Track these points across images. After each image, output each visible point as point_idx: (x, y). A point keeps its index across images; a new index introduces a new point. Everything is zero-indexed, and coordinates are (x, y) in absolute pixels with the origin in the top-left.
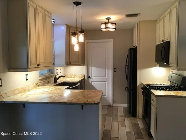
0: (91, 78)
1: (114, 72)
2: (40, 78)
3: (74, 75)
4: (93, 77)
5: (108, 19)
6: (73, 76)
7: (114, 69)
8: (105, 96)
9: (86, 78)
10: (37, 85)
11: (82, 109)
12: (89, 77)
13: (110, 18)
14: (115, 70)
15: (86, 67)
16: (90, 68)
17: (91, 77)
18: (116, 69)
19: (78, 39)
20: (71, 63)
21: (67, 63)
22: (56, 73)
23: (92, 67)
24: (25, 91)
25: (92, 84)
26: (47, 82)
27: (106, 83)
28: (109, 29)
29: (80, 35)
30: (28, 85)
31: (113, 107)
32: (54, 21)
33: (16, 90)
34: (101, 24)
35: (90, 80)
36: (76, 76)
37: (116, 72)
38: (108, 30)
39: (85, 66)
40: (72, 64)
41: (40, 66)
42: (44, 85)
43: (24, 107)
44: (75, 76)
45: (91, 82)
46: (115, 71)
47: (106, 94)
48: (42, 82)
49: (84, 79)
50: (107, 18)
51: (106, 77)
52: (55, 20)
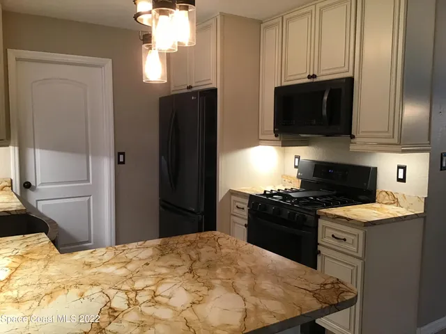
0: (34, 189)
1: (119, 163)
4: (42, 184)
7: (120, 154)
8: (88, 242)
9: (17, 189)
12: (28, 185)
14: (121, 156)
15: (16, 148)
16: (31, 151)
17: (33, 184)
18: (123, 154)
23: (38, 151)
25: (40, 209)
27: (89, 201)
35: (33, 197)
37: (123, 163)
39: (12, 148)
45: (34, 205)
46: (121, 160)
51: (88, 181)
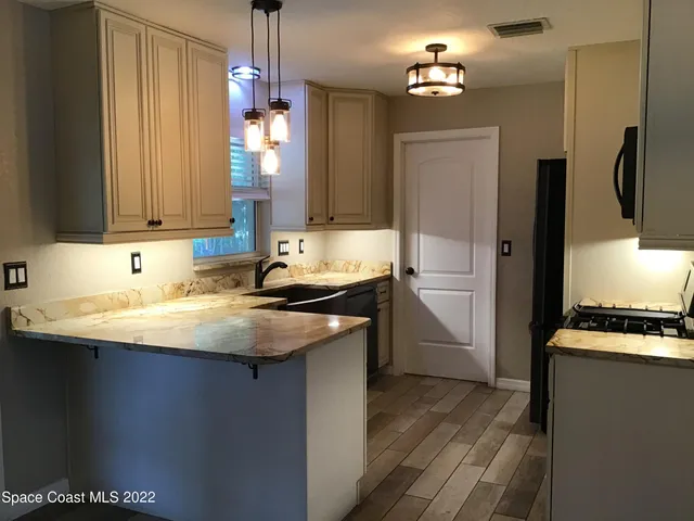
0: (416, 276)
1: (504, 254)
2: (197, 268)
3: (354, 263)
4: (424, 271)
5: (436, 48)
6: (352, 268)
7: (504, 242)
8: (469, 345)
9: (397, 275)
10: (182, 291)
11: (255, 376)
12: (411, 271)
13: (444, 47)
14: (506, 246)
15: (398, 232)
16: (414, 237)
17: (416, 270)
18: (509, 243)
19: (267, 133)
20: (332, 219)
21: (311, 219)
22: (280, 254)
23: (422, 236)
24: (125, 305)
25: (421, 298)
26: (233, 283)
27: (471, 297)
28: (435, 88)
29: (273, 118)
30: (138, 288)
31: (495, 388)
32: (257, 72)
33: (82, 300)
34: (408, 70)
35: (415, 284)
36: (362, 266)
37: (509, 254)
38: (435, 93)
39: (394, 232)
40: (335, 221)
41: (160, 227)
42: (213, 291)
43: (96, 357)
44: (358, 267)
45: (416, 293)
46: (506, 250)
47: (471, 339)
48: (208, 281)
49: (390, 278)
50: (430, 48)
51: (471, 272)
52: (259, 70)
